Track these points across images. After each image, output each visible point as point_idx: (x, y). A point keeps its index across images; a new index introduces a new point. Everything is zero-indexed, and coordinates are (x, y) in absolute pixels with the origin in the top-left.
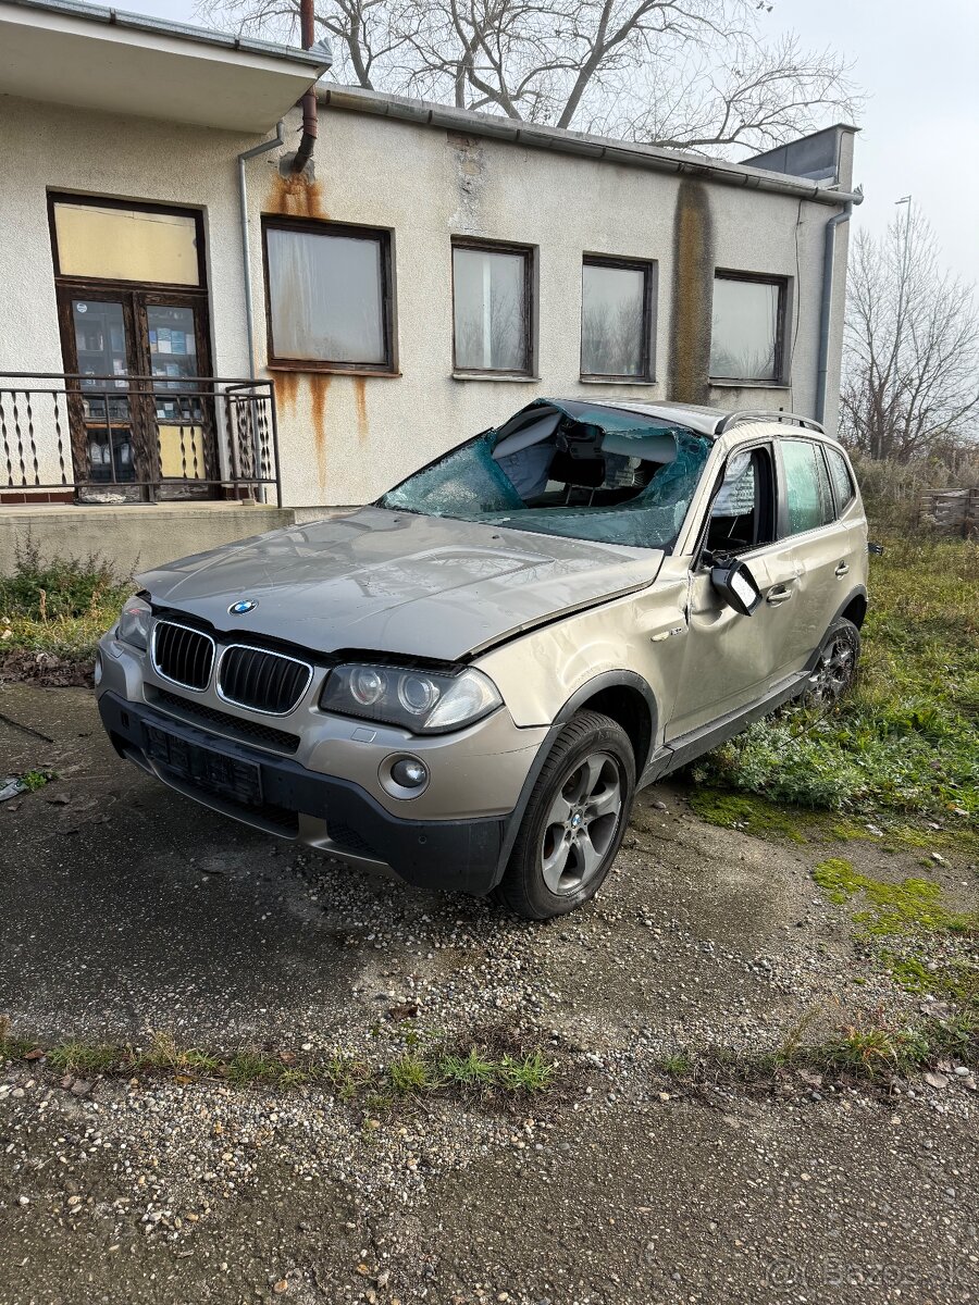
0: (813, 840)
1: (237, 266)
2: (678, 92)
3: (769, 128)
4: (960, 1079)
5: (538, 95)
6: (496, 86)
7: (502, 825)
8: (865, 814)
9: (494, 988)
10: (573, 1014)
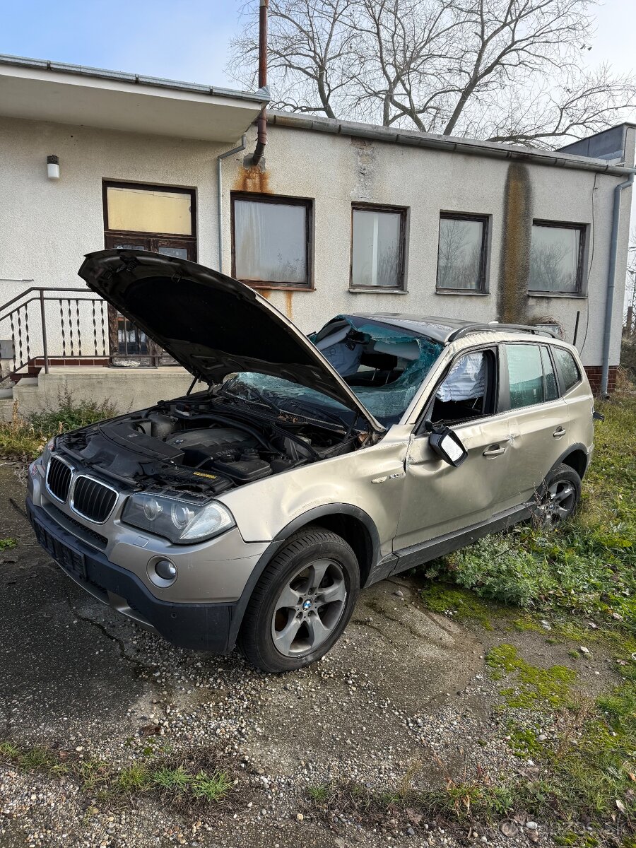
0: (498, 628)
1: (214, 223)
2: (528, 104)
3: (591, 125)
4: (529, 832)
5: (438, 109)
6: (408, 106)
7: (230, 608)
8: (544, 612)
9: (221, 720)
10: (266, 745)
